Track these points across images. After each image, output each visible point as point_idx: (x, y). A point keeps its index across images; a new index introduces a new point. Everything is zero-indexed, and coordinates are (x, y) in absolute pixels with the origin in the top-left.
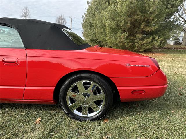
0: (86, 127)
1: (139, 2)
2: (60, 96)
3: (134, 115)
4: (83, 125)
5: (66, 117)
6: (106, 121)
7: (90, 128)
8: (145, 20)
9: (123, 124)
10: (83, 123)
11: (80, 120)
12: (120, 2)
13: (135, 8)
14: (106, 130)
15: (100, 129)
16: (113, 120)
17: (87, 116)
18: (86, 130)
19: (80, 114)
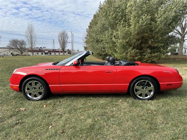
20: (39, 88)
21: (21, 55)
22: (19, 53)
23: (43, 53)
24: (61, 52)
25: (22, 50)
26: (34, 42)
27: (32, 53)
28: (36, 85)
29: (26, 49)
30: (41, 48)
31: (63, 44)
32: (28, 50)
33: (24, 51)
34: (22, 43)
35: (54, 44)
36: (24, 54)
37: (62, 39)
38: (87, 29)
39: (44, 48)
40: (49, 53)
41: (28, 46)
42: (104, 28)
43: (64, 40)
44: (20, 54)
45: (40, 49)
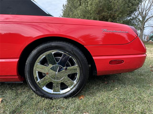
0: (57, 106)
1: (106, 1)
2: (25, 70)
3: (111, 90)
4: (54, 104)
5: (34, 96)
6: (81, 97)
7: (62, 106)
8: (111, 16)
9: (102, 100)
10: (54, 101)
11: (51, 99)
12: (90, 2)
13: (103, 6)
14: (81, 108)
15: (75, 107)
16: (89, 96)
17: (59, 93)
18: (57, 109)
19: (51, 91)
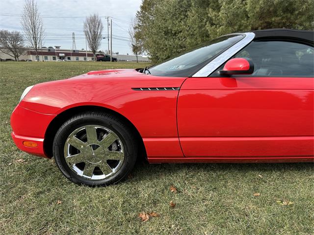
20: (110, 148)
21: (16, 60)
22: (10, 56)
23: (56, 57)
24: (89, 55)
25: (17, 51)
26: (39, 36)
27: (35, 57)
28: (100, 138)
29: (24, 49)
30: (50, 47)
31: (94, 39)
32: (28, 52)
33: (21, 54)
34: (16, 38)
35: (74, 41)
36: (21, 58)
37: (90, 32)
38: (138, 12)
39: (57, 47)
40: (66, 58)
41: (27, 44)
42: (181, 7)
43: (94, 32)
44: (14, 59)
45: (49, 50)
